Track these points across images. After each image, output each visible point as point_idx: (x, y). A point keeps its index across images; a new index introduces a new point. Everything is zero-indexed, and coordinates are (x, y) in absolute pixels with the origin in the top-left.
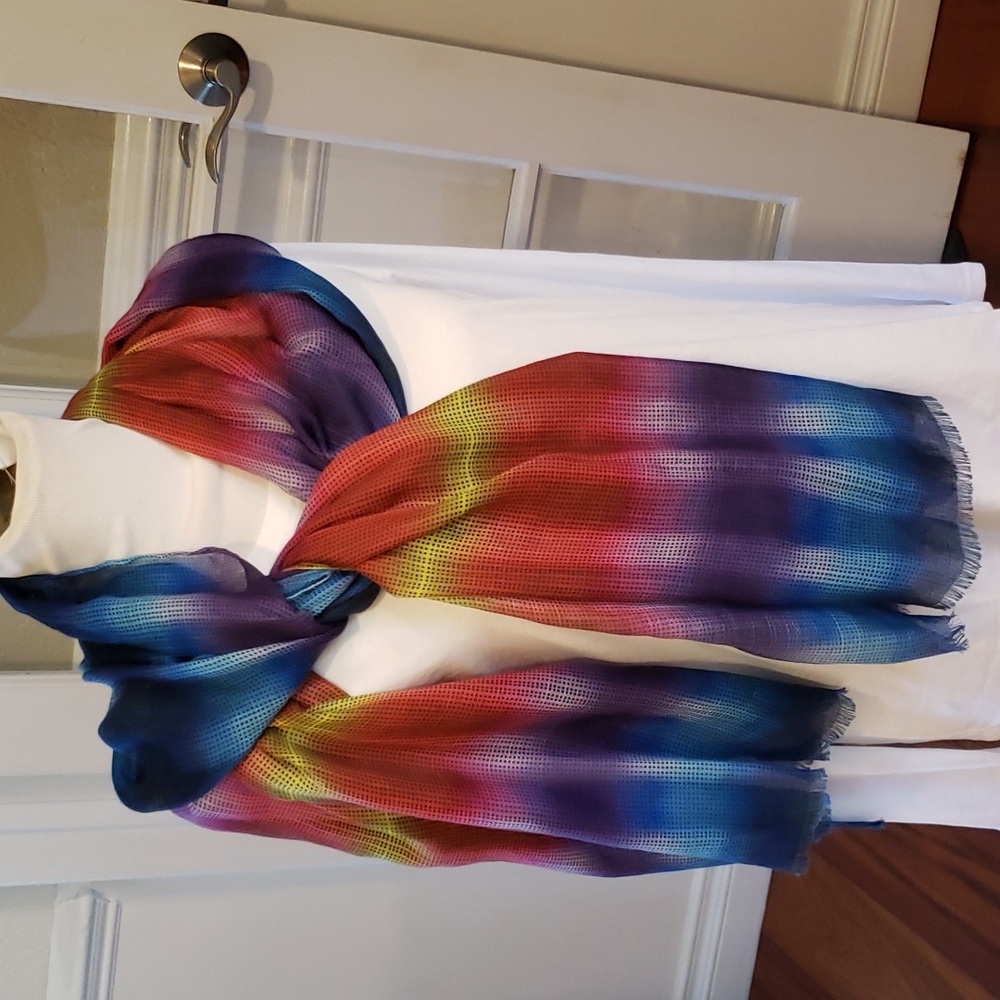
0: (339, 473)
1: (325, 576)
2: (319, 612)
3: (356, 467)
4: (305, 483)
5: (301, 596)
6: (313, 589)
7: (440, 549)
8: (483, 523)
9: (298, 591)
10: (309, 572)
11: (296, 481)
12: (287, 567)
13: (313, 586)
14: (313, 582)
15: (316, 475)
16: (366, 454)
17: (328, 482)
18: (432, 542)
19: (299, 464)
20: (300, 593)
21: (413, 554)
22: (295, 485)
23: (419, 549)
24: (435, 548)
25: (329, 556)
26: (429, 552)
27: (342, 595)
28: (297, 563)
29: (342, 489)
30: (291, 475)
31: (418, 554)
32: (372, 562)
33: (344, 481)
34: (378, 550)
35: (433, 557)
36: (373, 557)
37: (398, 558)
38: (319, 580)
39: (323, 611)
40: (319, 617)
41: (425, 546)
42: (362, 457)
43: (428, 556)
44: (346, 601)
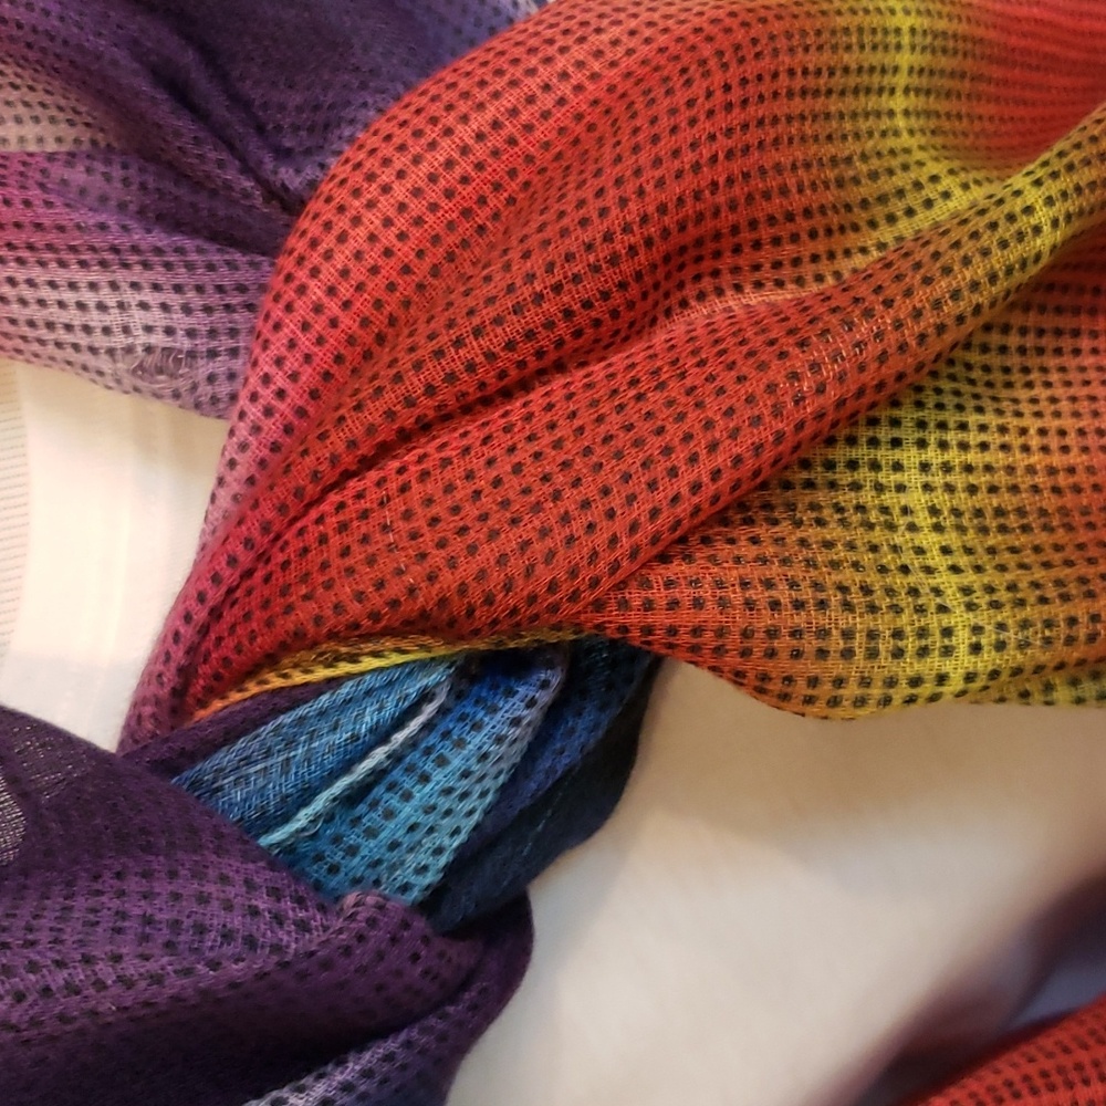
0: (372, 220)
1: (426, 696)
2: (430, 878)
3: (449, 179)
4: (199, 321)
5: (328, 817)
6: (378, 774)
7: (954, 456)
8: (1058, 333)
9: (306, 796)
10: (345, 690)
11: (156, 317)
12: (216, 689)
13: (379, 755)
14: (381, 735)
15: (245, 275)
16: (479, 121)
17: (329, 273)
18: (908, 433)
19: (158, 238)
20: (321, 802)
21: (847, 498)
22: (158, 339)
23: (865, 474)
24: (932, 455)
25: (448, 579)
26: (913, 477)
27: (519, 774)
28: (271, 660)
29: (406, 286)
30: (132, 297)
31: (867, 496)
32: (677, 568)
33: (405, 251)
34: (683, 509)
35: (941, 499)
36: (677, 544)
37: (784, 528)
38: (399, 723)
39: (449, 870)
40: (434, 900)
41: (884, 455)
42: (465, 133)
43: (916, 499)
44: (545, 800)
